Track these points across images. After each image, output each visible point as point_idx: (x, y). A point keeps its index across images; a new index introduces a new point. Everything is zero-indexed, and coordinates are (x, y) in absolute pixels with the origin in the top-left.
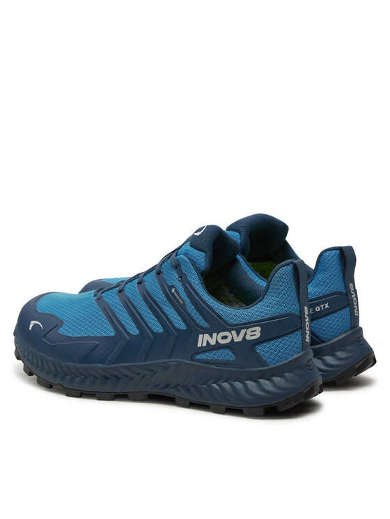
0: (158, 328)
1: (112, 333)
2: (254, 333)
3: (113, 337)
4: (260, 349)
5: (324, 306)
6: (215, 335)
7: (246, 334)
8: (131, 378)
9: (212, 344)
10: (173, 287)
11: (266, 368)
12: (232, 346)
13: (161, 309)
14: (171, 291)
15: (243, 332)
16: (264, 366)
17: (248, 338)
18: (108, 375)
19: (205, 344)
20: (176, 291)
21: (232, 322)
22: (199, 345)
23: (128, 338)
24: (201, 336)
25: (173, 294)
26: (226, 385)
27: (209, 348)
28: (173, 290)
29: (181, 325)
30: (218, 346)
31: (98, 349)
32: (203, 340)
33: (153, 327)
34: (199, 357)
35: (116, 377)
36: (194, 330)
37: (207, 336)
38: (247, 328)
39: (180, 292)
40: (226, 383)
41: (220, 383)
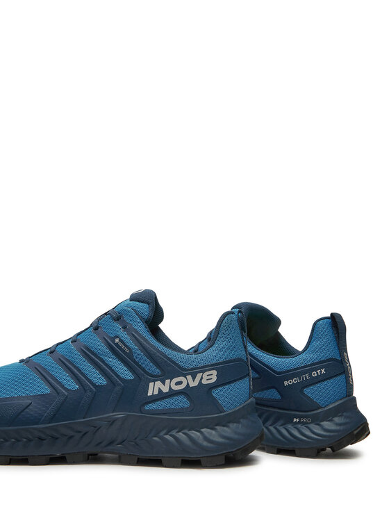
0: (101, 380)
1: (46, 390)
2: (210, 377)
3: (48, 394)
4: (216, 393)
5: (321, 372)
6: (168, 381)
7: (202, 378)
8: (71, 437)
9: (164, 391)
10: (117, 337)
11: (222, 414)
12: (187, 392)
13: (103, 361)
14: (114, 342)
15: (199, 376)
16: (221, 412)
17: (205, 382)
18: (43, 436)
19: (156, 392)
20: (120, 340)
21: (186, 366)
22: (150, 393)
23: (66, 393)
24: (151, 384)
25: (117, 345)
26: (181, 435)
27: (161, 396)
28: (117, 340)
29: (128, 375)
30: (172, 393)
31: (30, 407)
32: (154, 388)
33: (95, 381)
34: (148, 407)
35: (53, 437)
36: (143, 378)
37: (158, 384)
38: (203, 372)
39: (126, 340)
40: (180, 433)
41: (174, 433)
